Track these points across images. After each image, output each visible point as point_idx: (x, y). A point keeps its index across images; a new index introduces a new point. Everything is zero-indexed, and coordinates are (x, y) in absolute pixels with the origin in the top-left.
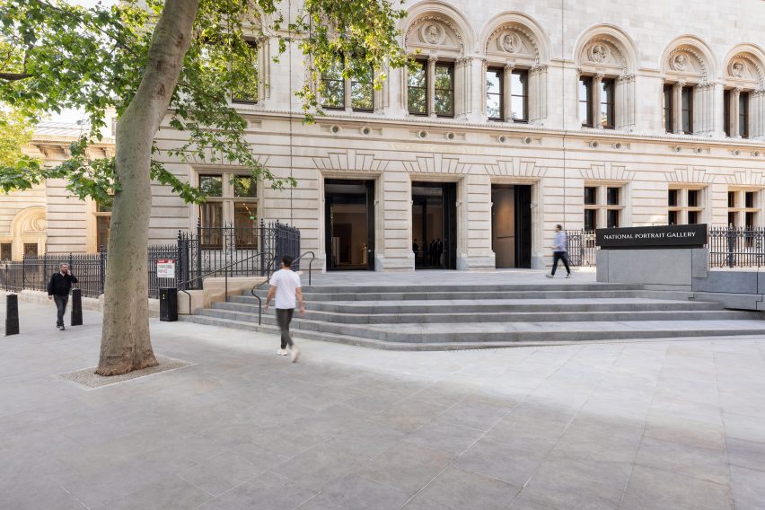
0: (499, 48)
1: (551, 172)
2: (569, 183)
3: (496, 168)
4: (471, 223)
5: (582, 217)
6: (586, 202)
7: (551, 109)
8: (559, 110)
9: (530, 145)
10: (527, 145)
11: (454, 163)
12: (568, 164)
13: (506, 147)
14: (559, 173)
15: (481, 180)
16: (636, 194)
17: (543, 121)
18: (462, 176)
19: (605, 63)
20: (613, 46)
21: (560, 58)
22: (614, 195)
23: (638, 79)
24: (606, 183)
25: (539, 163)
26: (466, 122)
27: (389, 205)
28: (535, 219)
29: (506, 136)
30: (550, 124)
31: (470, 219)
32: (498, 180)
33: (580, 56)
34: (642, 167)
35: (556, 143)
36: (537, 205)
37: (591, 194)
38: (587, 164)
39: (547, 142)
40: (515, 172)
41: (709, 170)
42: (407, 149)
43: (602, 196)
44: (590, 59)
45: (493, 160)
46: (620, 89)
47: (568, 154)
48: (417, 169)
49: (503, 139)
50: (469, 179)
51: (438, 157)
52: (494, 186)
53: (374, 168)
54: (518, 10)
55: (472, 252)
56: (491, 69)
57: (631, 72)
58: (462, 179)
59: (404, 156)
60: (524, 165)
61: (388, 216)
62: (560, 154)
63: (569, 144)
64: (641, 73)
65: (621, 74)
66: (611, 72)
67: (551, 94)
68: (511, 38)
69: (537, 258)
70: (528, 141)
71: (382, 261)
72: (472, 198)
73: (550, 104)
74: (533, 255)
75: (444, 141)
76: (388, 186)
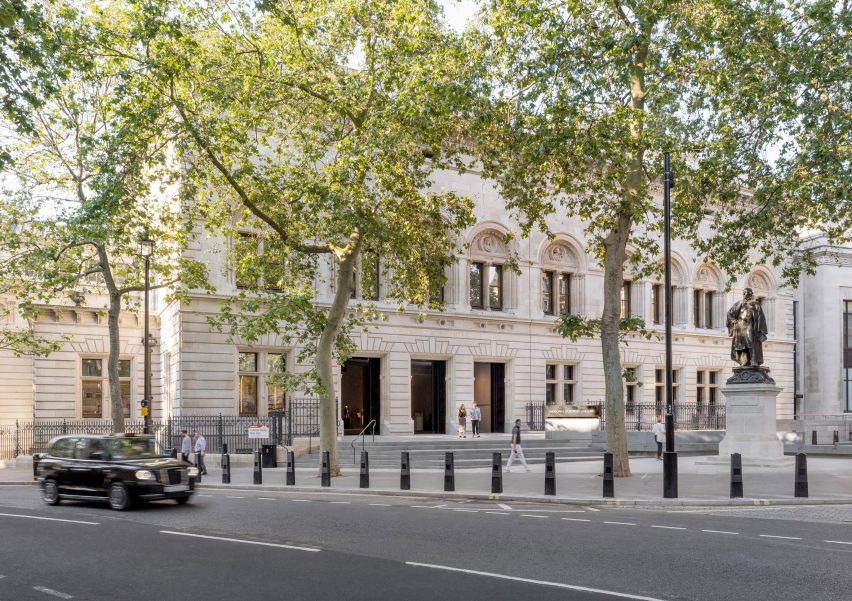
0: (480, 248)
1: (521, 353)
2: (534, 362)
3: (478, 349)
4: (458, 396)
5: (544, 391)
6: (548, 377)
7: (520, 301)
8: (527, 302)
9: (505, 330)
10: (501, 331)
11: (445, 345)
12: (533, 346)
13: (484, 332)
14: (526, 354)
15: (466, 359)
16: (585, 371)
17: (514, 311)
18: (451, 355)
19: (562, 263)
20: (568, 249)
21: (528, 259)
22: (570, 371)
23: (587, 277)
24: (562, 363)
25: (511, 345)
26: (454, 312)
27: (393, 380)
28: (508, 392)
29: (486, 323)
30: (520, 313)
31: (457, 391)
32: (479, 358)
33: (542, 257)
34: (590, 349)
35: (524, 329)
36: (509, 381)
37: (552, 371)
38: (548, 347)
39: (518, 328)
40: (493, 354)
41: (641, 352)
42: (409, 333)
43: (561, 372)
44: (551, 258)
45: (476, 343)
46: (574, 283)
47: (534, 339)
48: (416, 350)
49: (483, 326)
50: (457, 359)
51: (432, 340)
52: (475, 363)
53: (382, 349)
54: (496, 220)
56: (474, 263)
57: (583, 272)
58: (451, 358)
59: (406, 339)
60: (499, 347)
61: (393, 388)
62: (527, 338)
63: (535, 330)
64: (589, 272)
65: (575, 271)
66: (567, 270)
67: (520, 288)
68: (489, 240)
70: (503, 327)
71: (389, 426)
72: (459, 374)
73: (520, 297)
74: (506, 422)
75: (437, 326)
76: (393, 364)
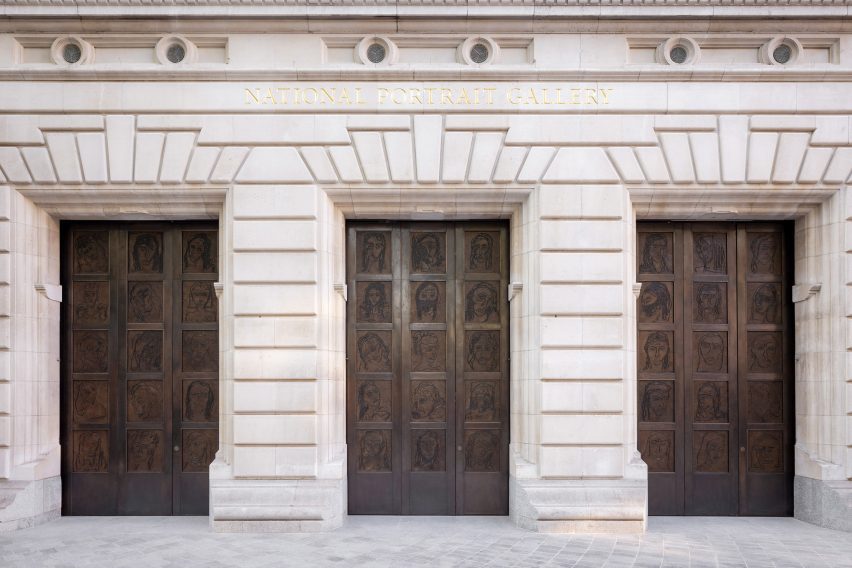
3: (651, 157)
4: (549, 357)
11: (488, 145)
15: (593, 200)
18: (525, 189)
31: (546, 342)
32: (664, 200)
36: (817, 290)
40: (728, 168)
42: (318, 104)
45: (642, 129)
48: (350, 172)
50: (547, 200)
51: (429, 126)
53: (200, 174)
55: (555, 461)
60: (765, 143)
69: (816, 483)
75: (455, 68)
